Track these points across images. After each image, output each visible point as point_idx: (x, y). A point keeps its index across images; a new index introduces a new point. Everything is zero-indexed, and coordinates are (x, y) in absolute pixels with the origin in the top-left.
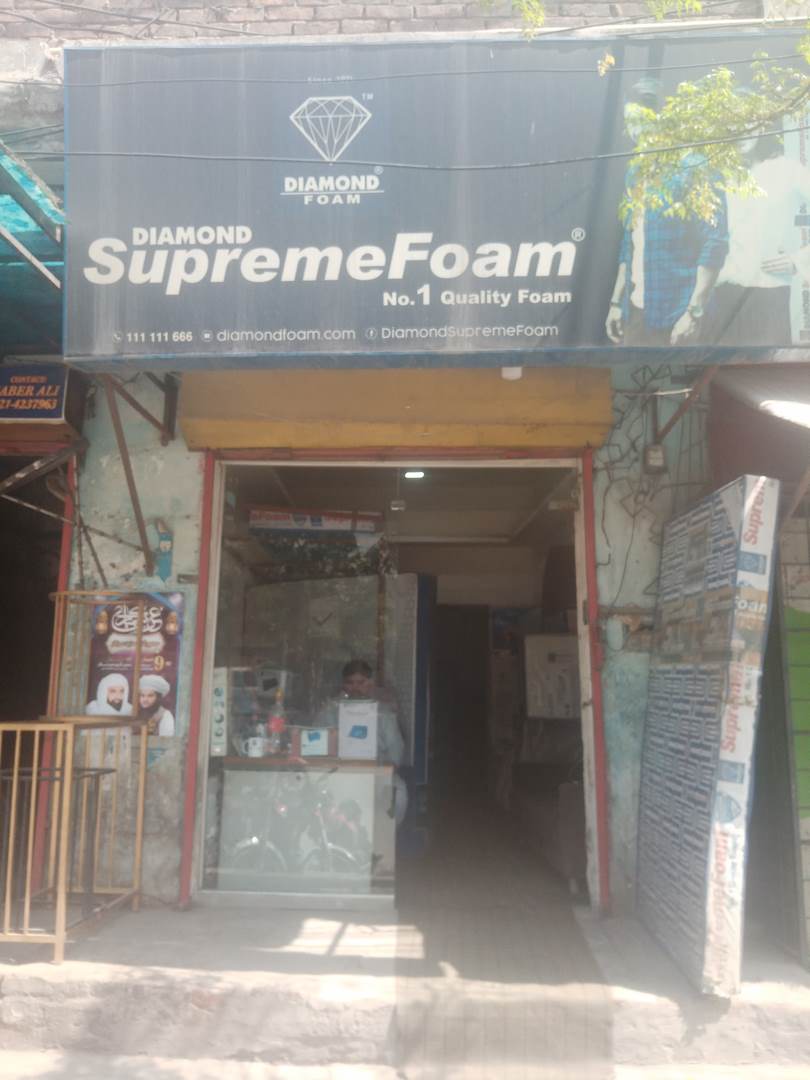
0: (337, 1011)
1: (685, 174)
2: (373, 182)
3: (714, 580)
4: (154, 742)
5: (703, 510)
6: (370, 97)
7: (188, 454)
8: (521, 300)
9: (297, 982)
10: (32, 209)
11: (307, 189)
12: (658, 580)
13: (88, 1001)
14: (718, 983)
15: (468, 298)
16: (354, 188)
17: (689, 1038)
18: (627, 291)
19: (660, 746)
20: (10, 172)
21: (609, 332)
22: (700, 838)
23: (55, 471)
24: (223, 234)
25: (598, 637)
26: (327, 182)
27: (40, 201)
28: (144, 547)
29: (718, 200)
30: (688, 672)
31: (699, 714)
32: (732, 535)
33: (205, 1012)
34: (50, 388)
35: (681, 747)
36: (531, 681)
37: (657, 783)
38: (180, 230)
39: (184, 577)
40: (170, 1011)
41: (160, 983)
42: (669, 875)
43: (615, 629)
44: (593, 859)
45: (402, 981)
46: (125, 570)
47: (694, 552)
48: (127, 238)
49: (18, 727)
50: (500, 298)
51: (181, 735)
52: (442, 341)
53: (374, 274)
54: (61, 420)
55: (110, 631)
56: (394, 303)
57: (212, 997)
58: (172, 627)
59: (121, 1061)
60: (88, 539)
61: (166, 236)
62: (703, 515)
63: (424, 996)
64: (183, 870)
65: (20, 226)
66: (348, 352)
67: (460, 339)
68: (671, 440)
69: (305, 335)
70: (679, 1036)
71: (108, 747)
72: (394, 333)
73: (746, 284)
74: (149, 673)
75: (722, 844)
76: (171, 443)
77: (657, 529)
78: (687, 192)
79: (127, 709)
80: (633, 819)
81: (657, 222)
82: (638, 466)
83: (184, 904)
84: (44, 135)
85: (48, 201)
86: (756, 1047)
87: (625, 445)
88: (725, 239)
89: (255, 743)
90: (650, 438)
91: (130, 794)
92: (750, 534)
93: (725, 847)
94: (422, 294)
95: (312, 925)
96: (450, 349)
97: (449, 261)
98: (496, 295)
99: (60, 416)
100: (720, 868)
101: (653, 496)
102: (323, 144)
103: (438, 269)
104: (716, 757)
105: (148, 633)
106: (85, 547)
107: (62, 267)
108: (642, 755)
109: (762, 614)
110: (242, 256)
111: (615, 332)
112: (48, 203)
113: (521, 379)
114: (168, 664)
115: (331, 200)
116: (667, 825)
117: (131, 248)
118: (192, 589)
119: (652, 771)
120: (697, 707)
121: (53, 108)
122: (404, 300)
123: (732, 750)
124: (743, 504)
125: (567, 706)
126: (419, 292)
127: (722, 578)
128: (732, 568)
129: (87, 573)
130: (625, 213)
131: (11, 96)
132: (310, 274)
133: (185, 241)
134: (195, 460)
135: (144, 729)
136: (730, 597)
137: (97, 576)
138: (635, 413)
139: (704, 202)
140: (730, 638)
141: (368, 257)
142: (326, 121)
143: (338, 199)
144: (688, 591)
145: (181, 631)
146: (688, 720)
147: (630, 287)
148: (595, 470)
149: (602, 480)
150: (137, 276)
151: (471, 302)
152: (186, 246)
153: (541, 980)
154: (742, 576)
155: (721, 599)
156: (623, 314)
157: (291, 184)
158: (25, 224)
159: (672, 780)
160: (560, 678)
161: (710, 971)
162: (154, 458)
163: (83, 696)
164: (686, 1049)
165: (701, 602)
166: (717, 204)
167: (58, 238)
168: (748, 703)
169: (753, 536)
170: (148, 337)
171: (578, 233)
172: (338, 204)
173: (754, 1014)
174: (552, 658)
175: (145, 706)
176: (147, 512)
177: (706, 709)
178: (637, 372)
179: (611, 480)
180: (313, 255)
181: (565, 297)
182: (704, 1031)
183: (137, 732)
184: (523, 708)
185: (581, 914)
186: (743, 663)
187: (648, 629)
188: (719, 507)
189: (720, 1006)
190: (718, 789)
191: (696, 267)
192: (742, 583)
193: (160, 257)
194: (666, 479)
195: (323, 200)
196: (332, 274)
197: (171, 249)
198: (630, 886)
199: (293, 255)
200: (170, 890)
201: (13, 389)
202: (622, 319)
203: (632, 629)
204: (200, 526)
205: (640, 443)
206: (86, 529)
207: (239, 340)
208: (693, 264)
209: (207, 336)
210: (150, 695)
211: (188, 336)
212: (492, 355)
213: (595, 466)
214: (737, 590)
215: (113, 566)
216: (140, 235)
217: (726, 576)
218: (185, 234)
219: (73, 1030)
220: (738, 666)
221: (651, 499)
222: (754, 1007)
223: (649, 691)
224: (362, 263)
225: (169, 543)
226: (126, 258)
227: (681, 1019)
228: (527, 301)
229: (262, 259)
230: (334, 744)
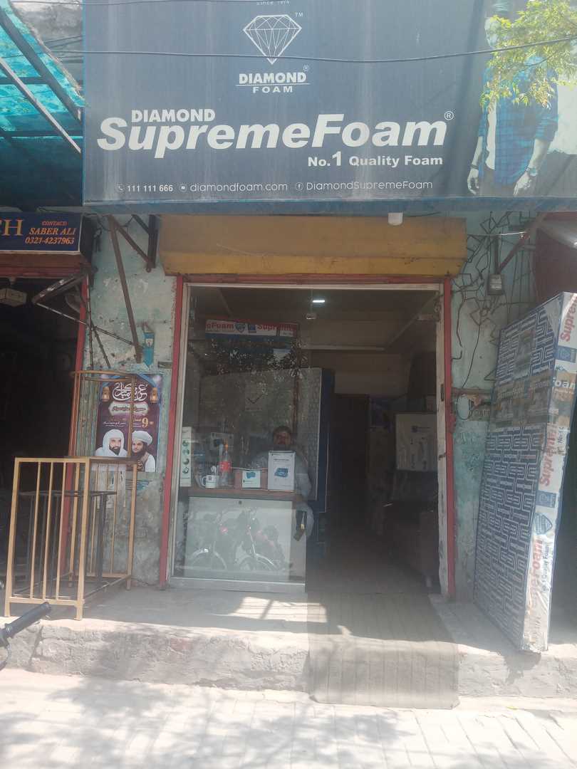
0: (269, 655)
1: (528, 72)
2: (302, 77)
3: (538, 367)
4: (142, 476)
5: (530, 319)
6: (301, 15)
7: (165, 278)
8: (406, 163)
9: (241, 635)
10: (62, 96)
11: (255, 82)
12: (496, 369)
13: (100, 644)
14: (533, 643)
15: (369, 161)
16: (288, 81)
17: (511, 679)
18: (483, 156)
19: (494, 484)
20: (48, 66)
21: (469, 187)
22: (522, 545)
23: (73, 289)
24: (194, 114)
25: (451, 410)
26: (269, 77)
27: (68, 90)
28: (135, 342)
29: (553, 90)
30: (516, 432)
31: (523, 460)
32: (552, 334)
33: (179, 653)
34: (69, 229)
35: (510, 484)
36: (399, 445)
37: (492, 511)
38: (165, 112)
39: (163, 363)
40: (155, 652)
41: (148, 633)
42: (499, 572)
43: (463, 404)
44: (444, 562)
45: (313, 636)
46: (121, 359)
47: (523, 349)
48: (127, 117)
49: (52, 461)
50: (391, 161)
51: (160, 472)
52: (349, 192)
53: (301, 144)
54: (78, 252)
55: (111, 400)
56: (315, 164)
57: (184, 643)
58: (154, 398)
59: (122, 683)
60: (97, 336)
61: (155, 116)
62: (530, 322)
63: (329, 646)
64: (161, 563)
65: (53, 108)
66: (282, 200)
67: (362, 191)
68: (508, 271)
69: (252, 187)
70: (504, 679)
71: (110, 479)
72: (315, 187)
73: (570, 153)
74: (139, 429)
75: (538, 548)
76: (153, 269)
77: (496, 334)
78: (529, 85)
79: (123, 453)
80: (473, 535)
81: (506, 108)
82: (483, 290)
83: (161, 586)
84: (67, 44)
85: (73, 89)
86: (558, 687)
87: (474, 274)
88: (555, 120)
89: (210, 479)
90: (492, 269)
91: (126, 511)
92: (565, 333)
93: (541, 551)
94: (336, 158)
95: (249, 601)
96: (355, 198)
97: (356, 135)
98: (388, 159)
99: (77, 250)
100: (536, 565)
101: (494, 310)
102: (267, 48)
103: (348, 141)
104: (536, 489)
105: (138, 402)
106: (95, 341)
107: (81, 140)
108: (480, 492)
109: (571, 390)
110: (208, 130)
111: (473, 187)
112: (73, 91)
113: (401, 225)
114: (151, 423)
115: (272, 90)
116: (497, 537)
117: (131, 124)
118: (168, 372)
119: (487, 502)
120: (522, 456)
121: (74, 24)
122: (322, 163)
123: (547, 485)
124: (561, 313)
125: (425, 463)
126: (334, 156)
127: (543, 365)
128: (551, 357)
129: (95, 360)
130: (484, 101)
131: (45, 15)
132: (256, 144)
133: (168, 119)
134: (170, 283)
135: (135, 467)
136: (550, 378)
137: (103, 362)
138: (483, 251)
139: (541, 92)
140: (549, 407)
141: (297, 131)
142: (268, 32)
143: (277, 90)
144: (518, 376)
145: (160, 400)
146: (515, 465)
147: (485, 154)
148: (452, 292)
149: (457, 299)
150: (134, 145)
151: (370, 164)
152: (168, 123)
153: (408, 639)
154: (558, 363)
155: (542, 380)
156: (479, 174)
157: (243, 78)
158: (56, 107)
159: (502, 507)
160: (421, 443)
161: (528, 635)
162: (141, 280)
163: (93, 445)
164: (508, 687)
165: (528, 383)
166: (551, 93)
167: (79, 118)
168: (560, 452)
169: (567, 335)
170: (142, 189)
171: (449, 115)
172: (276, 92)
173: (557, 665)
174: (415, 429)
175: (135, 452)
176: (137, 318)
177: (529, 457)
178: (485, 222)
179: (464, 299)
180: (258, 130)
181: (439, 161)
182: (522, 674)
183: (130, 469)
184: (394, 464)
185: (434, 599)
186: (557, 424)
187: (487, 404)
188: (544, 316)
189: (534, 658)
190: (536, 511)
191: (534, 140)
192: (558, 368)
193: (151, 131)
194: (503, 299)
195: (266, 90)
196: (272, 144)
197: (158, 125)
198: (469, 580)
199: (245, 130)
200: (152, 576)
201: (44, 230)
202: (479, 178)
203: (476, 404)
204: (174, 329)
205: (485, 273)
206: (95, 328)
207: (206, 192)
208: (530, 138)
209: (183, 188)
210: (139, 444)
211: (171, 189)
212: (384, 202)
213: (453, 289)
214: (554, 373)
215: (113, 355)
216: (137, 115)
217: (547, 364)
218: (168, 115)
219: (89, 663)
220: (553, 426)
221: (492, 313)
222: (557, 660)
223: (486, 447)
224: (293, 136)
225: (152, 340)
226: (127, 132)
227: (506, 667)
228: (410, 163)
229: (222, 133)
230: (264, 480)
